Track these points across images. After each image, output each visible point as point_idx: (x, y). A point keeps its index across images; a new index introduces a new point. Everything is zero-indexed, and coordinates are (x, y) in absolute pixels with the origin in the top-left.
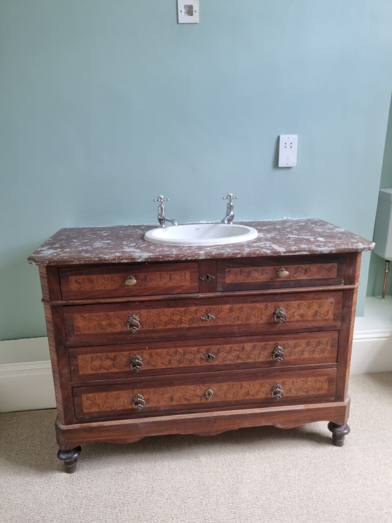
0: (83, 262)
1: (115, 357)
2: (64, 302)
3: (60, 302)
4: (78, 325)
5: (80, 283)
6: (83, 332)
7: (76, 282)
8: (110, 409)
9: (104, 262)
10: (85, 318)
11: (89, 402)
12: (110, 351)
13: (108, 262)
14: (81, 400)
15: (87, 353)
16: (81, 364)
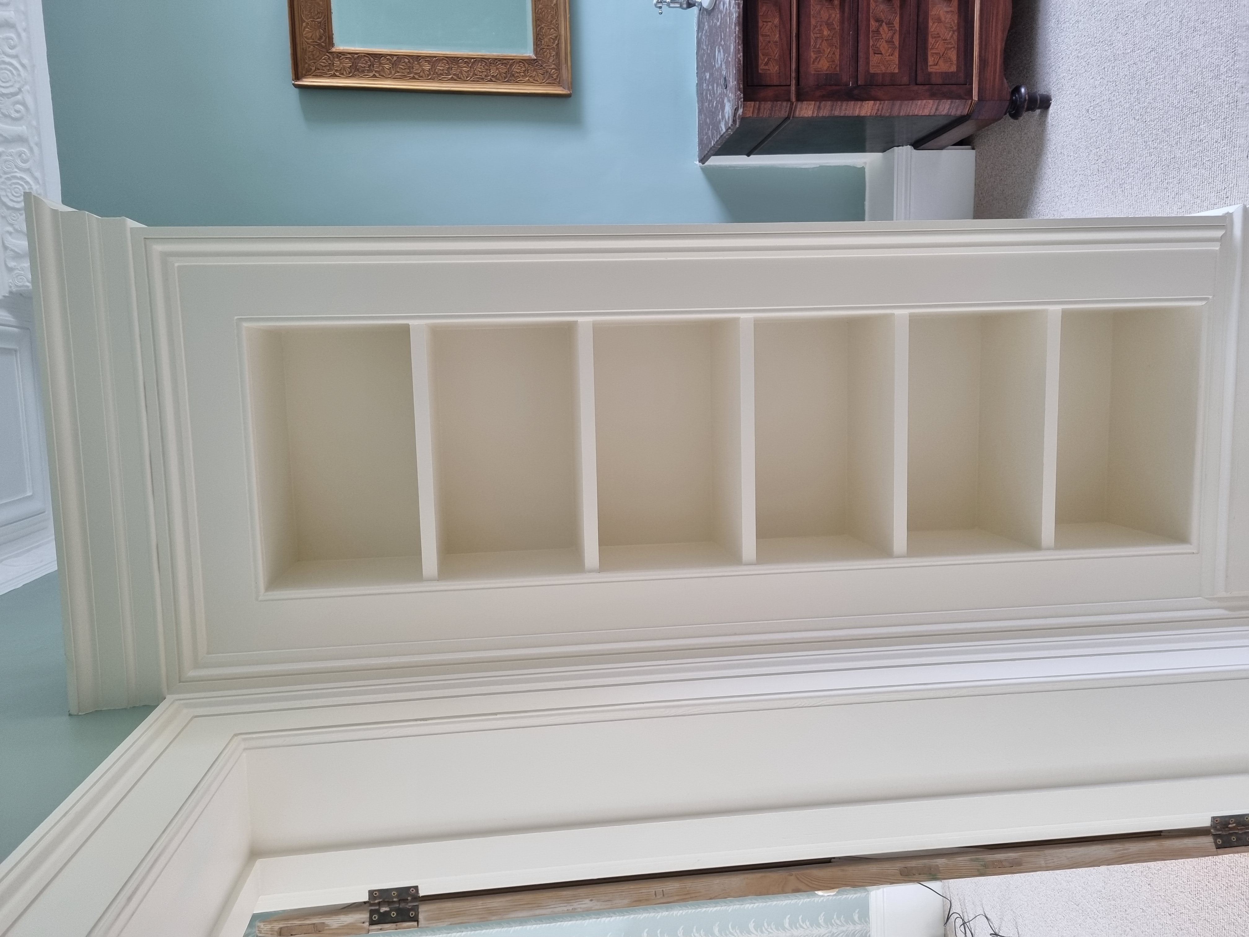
0: (740, 47)
2: (793, 82)
3: (793, 88)
4: (825, 68)
5: (769, 60)
6: (837, 62)
9: (741, 20)
10: (817, 58)
11: (941, 62)
13: (741, 13)
14: (936, 73)
15: (867, 59)
16: (883, 69)
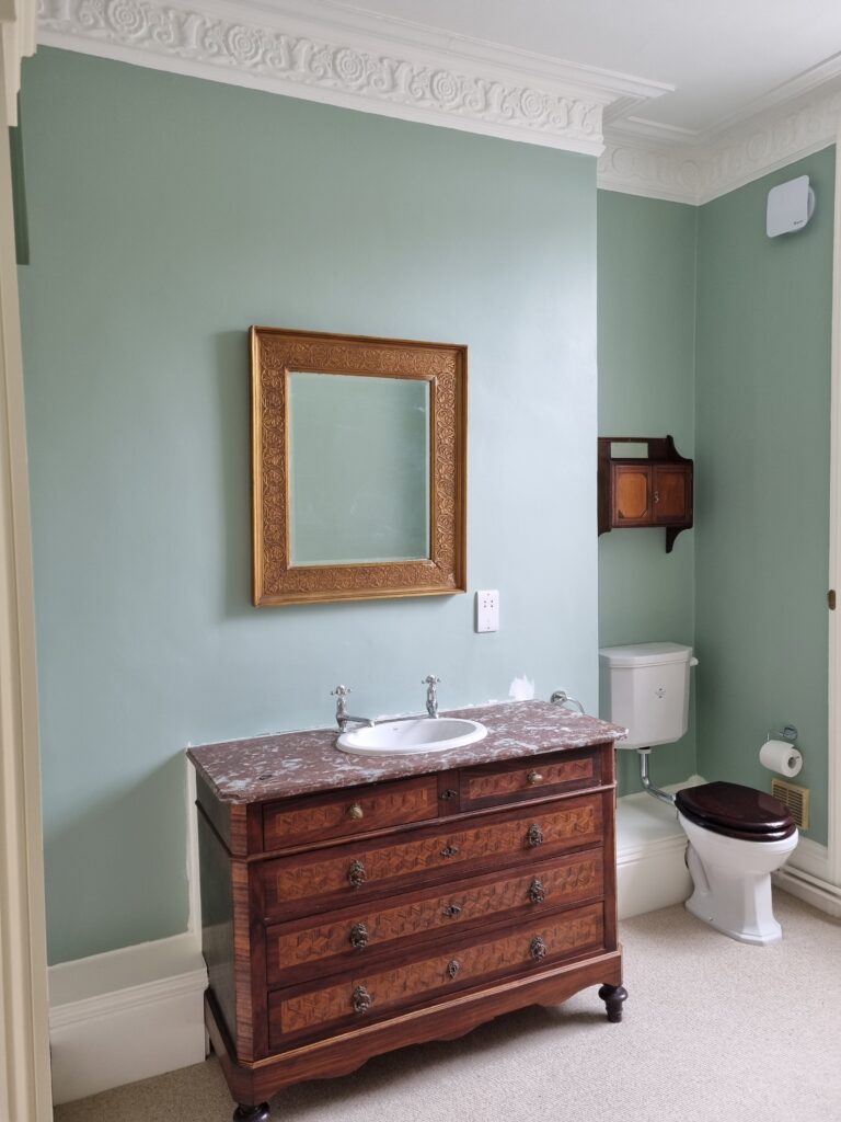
1: (330, 931)
2: (267, 855)
3: (261, 856)
4: (283, 887)
5: (289, 823)
6: (289, 898)
7: (285, 821)
8: (320, 1021)
10: (292, 875)
11: (291, 1013)
12: (325, 923)
14: (280, 1012)
15: (292, 931)
16: (283, 952)
